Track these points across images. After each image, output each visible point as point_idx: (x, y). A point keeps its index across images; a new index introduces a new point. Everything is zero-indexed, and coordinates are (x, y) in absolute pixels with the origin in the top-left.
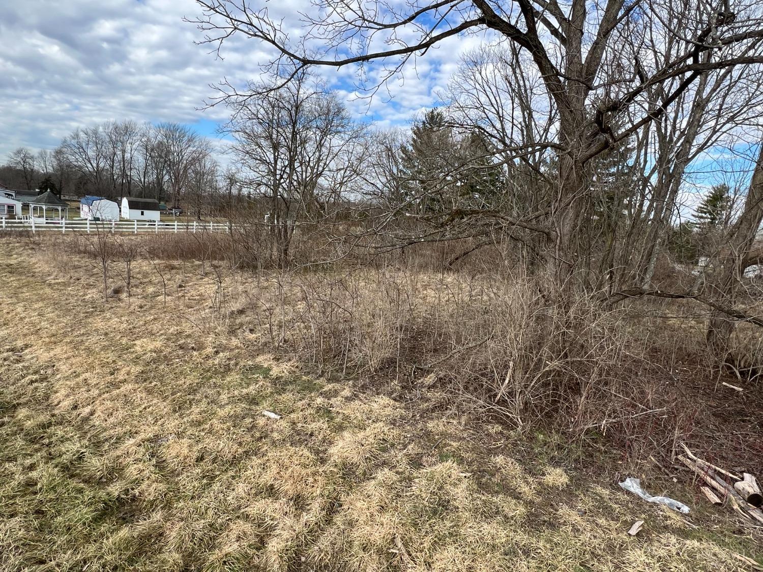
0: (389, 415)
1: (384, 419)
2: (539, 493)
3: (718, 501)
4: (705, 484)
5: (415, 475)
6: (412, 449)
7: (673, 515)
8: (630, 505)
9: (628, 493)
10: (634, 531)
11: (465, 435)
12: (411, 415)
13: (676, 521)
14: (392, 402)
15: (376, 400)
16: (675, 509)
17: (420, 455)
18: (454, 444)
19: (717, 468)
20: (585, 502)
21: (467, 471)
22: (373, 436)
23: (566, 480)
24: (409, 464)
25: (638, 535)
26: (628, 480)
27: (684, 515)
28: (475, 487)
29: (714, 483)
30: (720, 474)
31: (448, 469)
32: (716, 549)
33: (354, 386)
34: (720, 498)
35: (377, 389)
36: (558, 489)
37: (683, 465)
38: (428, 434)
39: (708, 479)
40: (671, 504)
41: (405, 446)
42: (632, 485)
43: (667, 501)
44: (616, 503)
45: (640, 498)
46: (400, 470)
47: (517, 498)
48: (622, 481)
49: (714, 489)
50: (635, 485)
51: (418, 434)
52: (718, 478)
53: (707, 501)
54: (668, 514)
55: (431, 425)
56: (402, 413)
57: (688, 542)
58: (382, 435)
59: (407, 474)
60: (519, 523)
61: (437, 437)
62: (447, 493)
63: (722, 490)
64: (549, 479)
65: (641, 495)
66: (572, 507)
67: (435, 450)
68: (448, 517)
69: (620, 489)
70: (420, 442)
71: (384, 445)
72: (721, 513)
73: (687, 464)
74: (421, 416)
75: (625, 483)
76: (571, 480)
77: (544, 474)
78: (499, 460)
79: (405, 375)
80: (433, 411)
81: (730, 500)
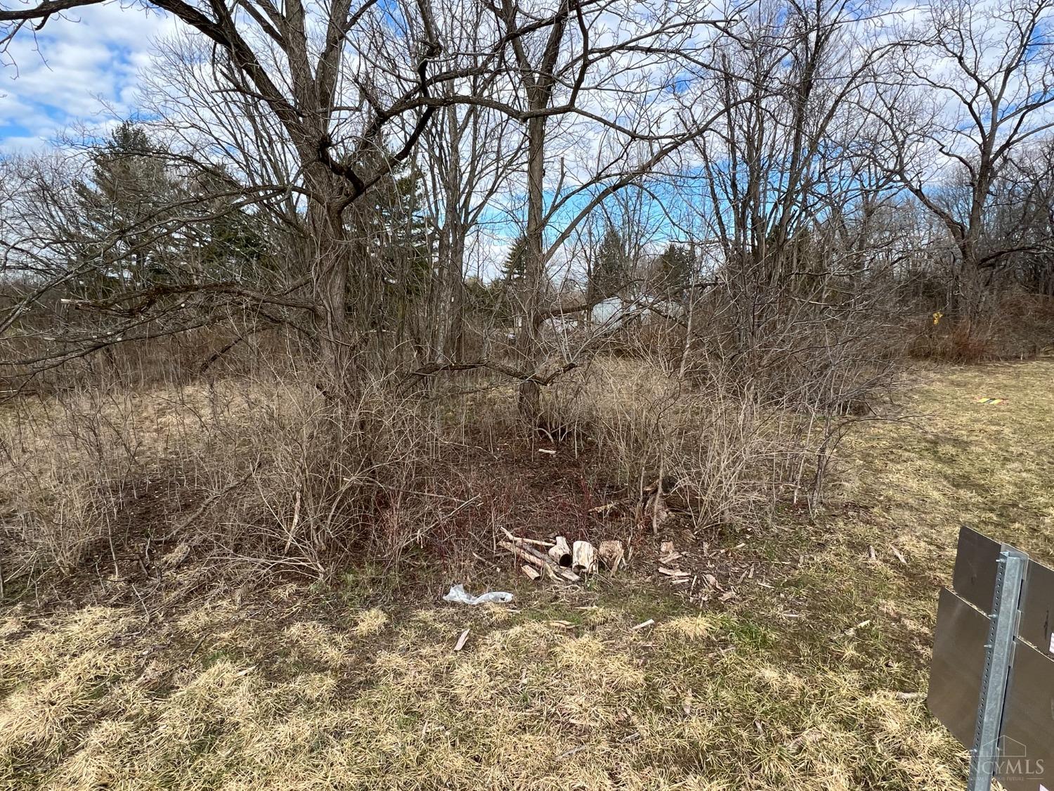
0: (105, 635)
1: (96, 644)
2: (350, 651)
3: (537, 575)
4: (525, 562)
5: (161, 707)
6: (152, 671)
7: (497, 609)
8: (456, 618)
9: (454, 604)
10: (459, 646)
11: (243, 615)
12: (147, 619)
13: (501, 613)
14: (109, 611)
15: (77, 619)
16: (500, 601)
17: (168, 675)
18: (226, 635)
19: (535, 542)
20: (406, 636)
21: (248, 665)
22: (73, 681)
23: (384, 620)
24: (149, 696)
25: (464, 648)
26: (452, 590)
27: (507, 604)
28: (263, 682)
29: (532, 559)
30: (536, 547)
31: (218, 675)
32: (537, 626)
33: (27, 610)
34: (539, 572)
35: (77, 601)
36: (374, 635)
37: (505, 550)
38: (180, 638)
39: (527, 556)
40: (496, 598)
41: (139, 671)
42: (457, 594)
43: (492, 596)
44: (441, 622)
45: (466, 605)
46: (133, 712)
47: (323, 670)
48: (447, 594)
49: (533, 564)
50: (460, 592)
51: (163, 644)
52: (535, 552)
53: (527, 579)
54: (492, 610)
55: (184, 622)
56: (130, 623)
57: (511, 631)
58: (93, 671)
59: (147, 712)
60: (327, 702)
61: (196, 636)
62: (220, 710)
63: (538, 562)
64: (363, 628)
65: (466, 601)
66: (391, 650)
67: (193, 657)
68: (224, 744)
69: (445, 604)
70: (166, 655)
71: (99, 686)
72: (539, 587)
73: (507, 547)
74: (167, 615)
75: (450, 594)
76: (389, 618)
77: (356, 624)
78: (295, 630)
79: (132, 561)
80: (187, 599)
81: (547, 570)
